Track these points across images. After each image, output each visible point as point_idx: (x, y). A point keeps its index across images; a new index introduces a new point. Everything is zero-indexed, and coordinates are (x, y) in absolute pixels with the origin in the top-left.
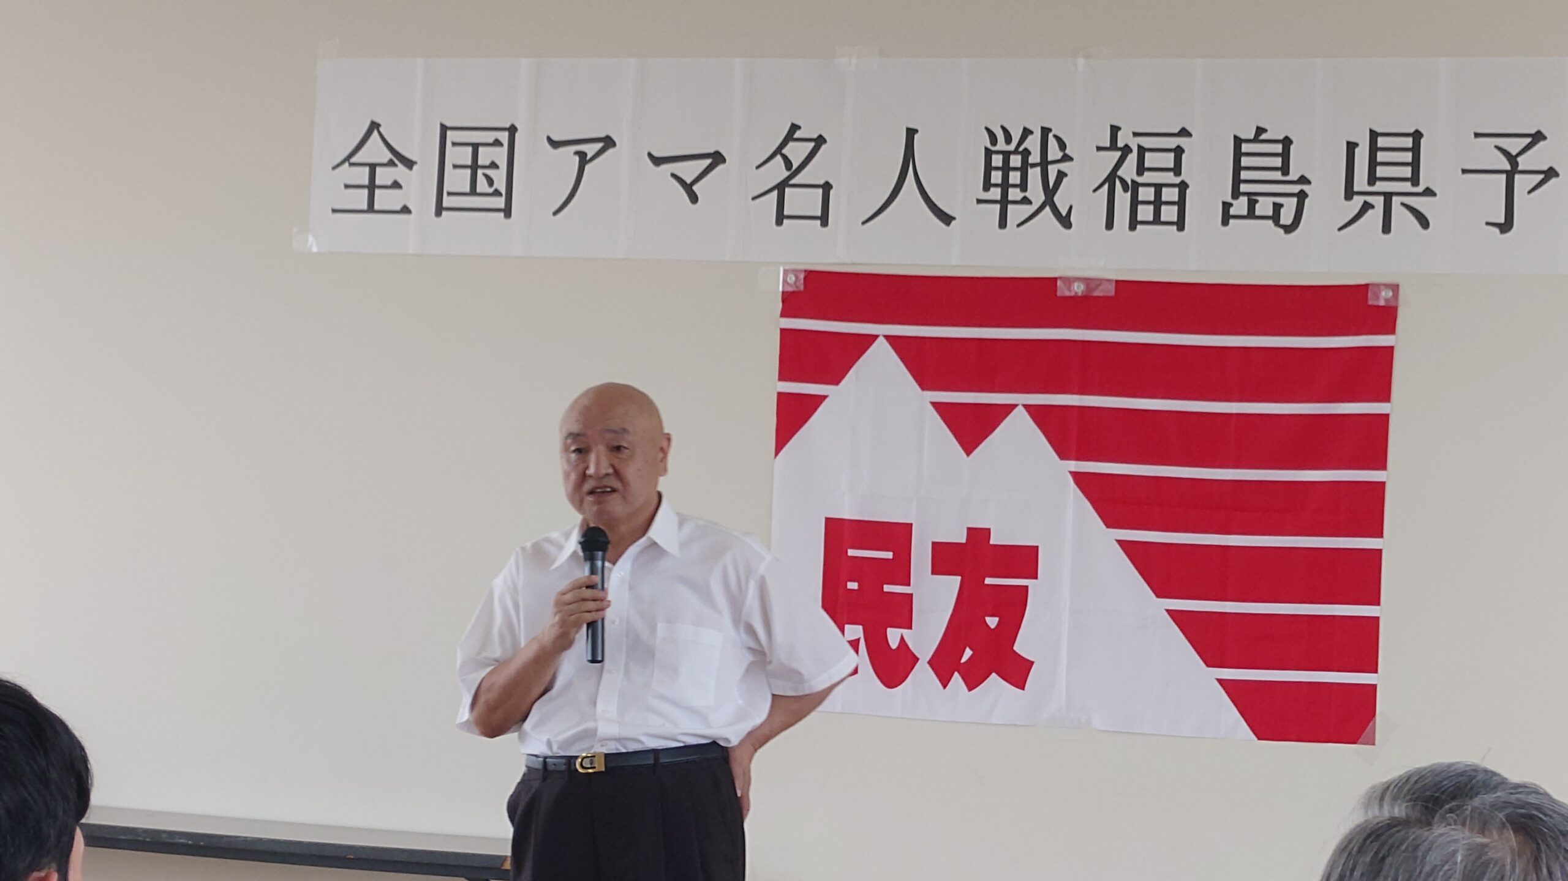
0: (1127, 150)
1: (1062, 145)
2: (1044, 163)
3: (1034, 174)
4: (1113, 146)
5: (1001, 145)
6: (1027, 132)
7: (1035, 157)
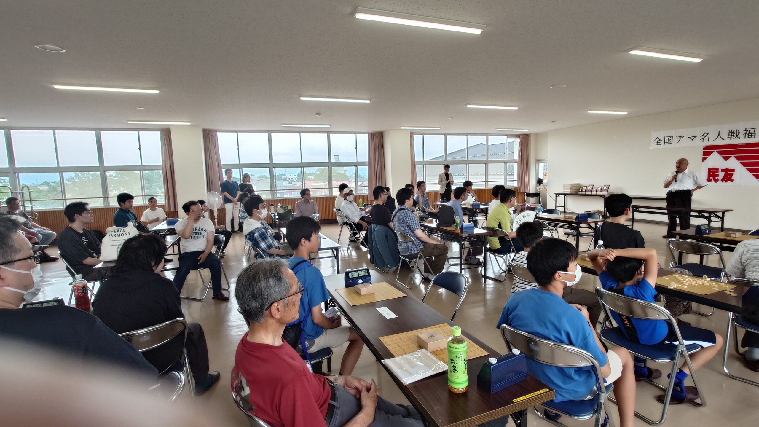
0: (747, 131)
1: (739, 131)
2: (736, 133)
3: (735, 134)
4: (746, 130)
5: (731, 132)
6: (734, 130)
7: (735, 132)
